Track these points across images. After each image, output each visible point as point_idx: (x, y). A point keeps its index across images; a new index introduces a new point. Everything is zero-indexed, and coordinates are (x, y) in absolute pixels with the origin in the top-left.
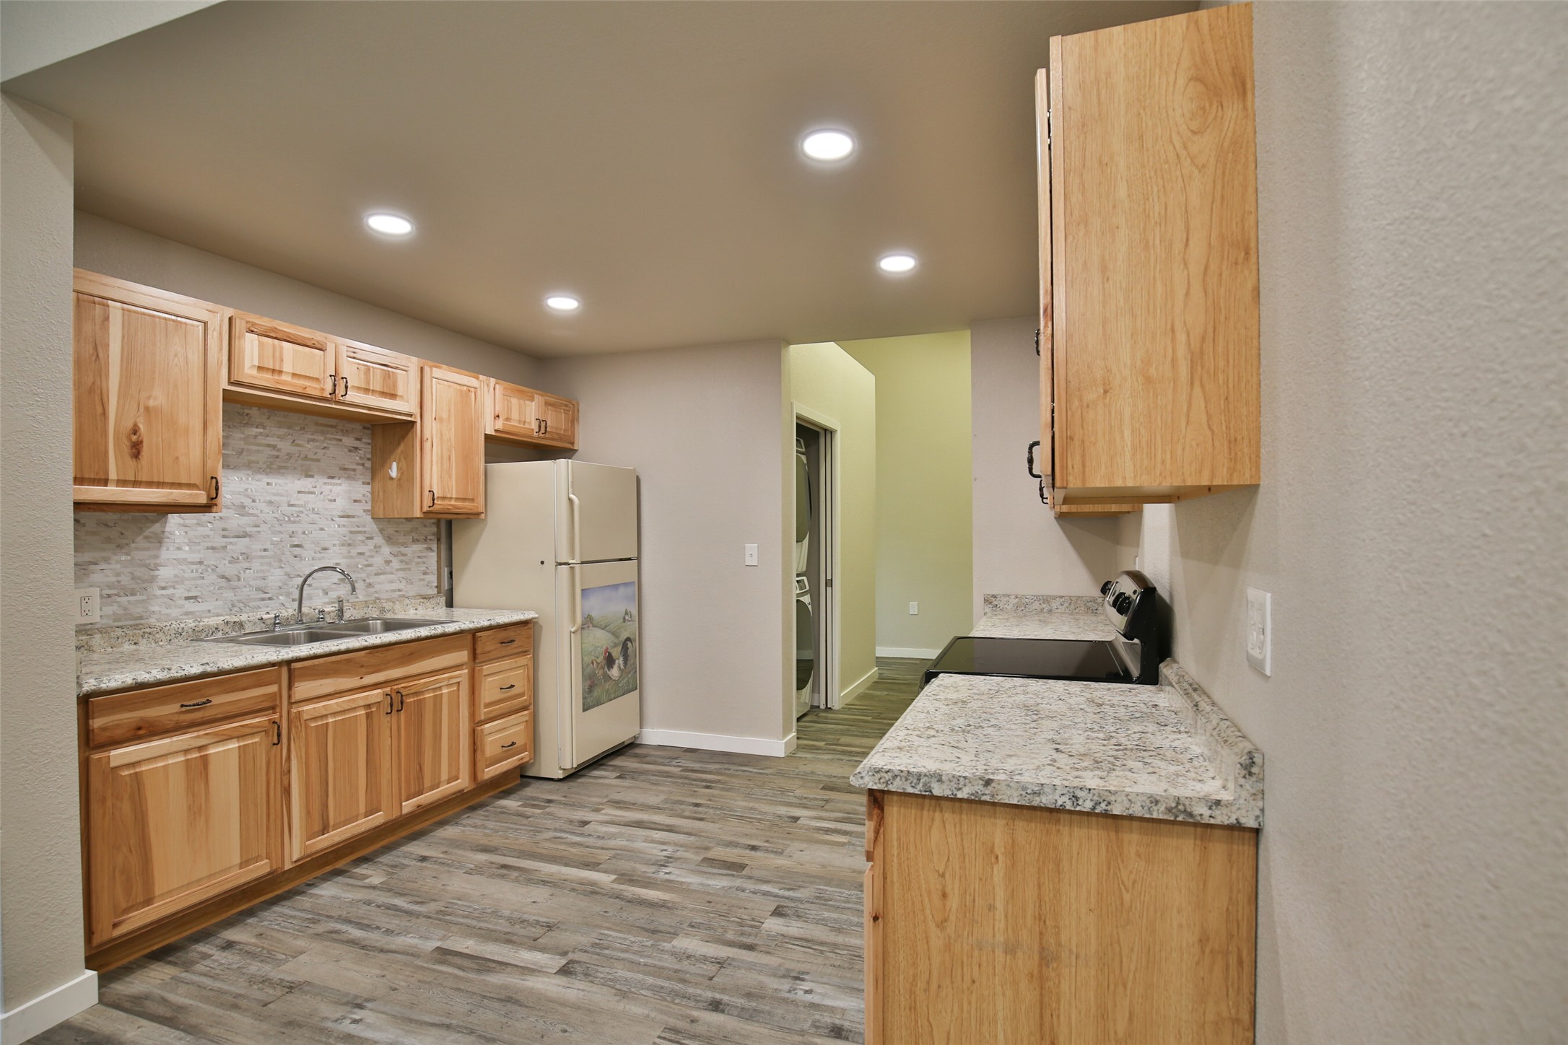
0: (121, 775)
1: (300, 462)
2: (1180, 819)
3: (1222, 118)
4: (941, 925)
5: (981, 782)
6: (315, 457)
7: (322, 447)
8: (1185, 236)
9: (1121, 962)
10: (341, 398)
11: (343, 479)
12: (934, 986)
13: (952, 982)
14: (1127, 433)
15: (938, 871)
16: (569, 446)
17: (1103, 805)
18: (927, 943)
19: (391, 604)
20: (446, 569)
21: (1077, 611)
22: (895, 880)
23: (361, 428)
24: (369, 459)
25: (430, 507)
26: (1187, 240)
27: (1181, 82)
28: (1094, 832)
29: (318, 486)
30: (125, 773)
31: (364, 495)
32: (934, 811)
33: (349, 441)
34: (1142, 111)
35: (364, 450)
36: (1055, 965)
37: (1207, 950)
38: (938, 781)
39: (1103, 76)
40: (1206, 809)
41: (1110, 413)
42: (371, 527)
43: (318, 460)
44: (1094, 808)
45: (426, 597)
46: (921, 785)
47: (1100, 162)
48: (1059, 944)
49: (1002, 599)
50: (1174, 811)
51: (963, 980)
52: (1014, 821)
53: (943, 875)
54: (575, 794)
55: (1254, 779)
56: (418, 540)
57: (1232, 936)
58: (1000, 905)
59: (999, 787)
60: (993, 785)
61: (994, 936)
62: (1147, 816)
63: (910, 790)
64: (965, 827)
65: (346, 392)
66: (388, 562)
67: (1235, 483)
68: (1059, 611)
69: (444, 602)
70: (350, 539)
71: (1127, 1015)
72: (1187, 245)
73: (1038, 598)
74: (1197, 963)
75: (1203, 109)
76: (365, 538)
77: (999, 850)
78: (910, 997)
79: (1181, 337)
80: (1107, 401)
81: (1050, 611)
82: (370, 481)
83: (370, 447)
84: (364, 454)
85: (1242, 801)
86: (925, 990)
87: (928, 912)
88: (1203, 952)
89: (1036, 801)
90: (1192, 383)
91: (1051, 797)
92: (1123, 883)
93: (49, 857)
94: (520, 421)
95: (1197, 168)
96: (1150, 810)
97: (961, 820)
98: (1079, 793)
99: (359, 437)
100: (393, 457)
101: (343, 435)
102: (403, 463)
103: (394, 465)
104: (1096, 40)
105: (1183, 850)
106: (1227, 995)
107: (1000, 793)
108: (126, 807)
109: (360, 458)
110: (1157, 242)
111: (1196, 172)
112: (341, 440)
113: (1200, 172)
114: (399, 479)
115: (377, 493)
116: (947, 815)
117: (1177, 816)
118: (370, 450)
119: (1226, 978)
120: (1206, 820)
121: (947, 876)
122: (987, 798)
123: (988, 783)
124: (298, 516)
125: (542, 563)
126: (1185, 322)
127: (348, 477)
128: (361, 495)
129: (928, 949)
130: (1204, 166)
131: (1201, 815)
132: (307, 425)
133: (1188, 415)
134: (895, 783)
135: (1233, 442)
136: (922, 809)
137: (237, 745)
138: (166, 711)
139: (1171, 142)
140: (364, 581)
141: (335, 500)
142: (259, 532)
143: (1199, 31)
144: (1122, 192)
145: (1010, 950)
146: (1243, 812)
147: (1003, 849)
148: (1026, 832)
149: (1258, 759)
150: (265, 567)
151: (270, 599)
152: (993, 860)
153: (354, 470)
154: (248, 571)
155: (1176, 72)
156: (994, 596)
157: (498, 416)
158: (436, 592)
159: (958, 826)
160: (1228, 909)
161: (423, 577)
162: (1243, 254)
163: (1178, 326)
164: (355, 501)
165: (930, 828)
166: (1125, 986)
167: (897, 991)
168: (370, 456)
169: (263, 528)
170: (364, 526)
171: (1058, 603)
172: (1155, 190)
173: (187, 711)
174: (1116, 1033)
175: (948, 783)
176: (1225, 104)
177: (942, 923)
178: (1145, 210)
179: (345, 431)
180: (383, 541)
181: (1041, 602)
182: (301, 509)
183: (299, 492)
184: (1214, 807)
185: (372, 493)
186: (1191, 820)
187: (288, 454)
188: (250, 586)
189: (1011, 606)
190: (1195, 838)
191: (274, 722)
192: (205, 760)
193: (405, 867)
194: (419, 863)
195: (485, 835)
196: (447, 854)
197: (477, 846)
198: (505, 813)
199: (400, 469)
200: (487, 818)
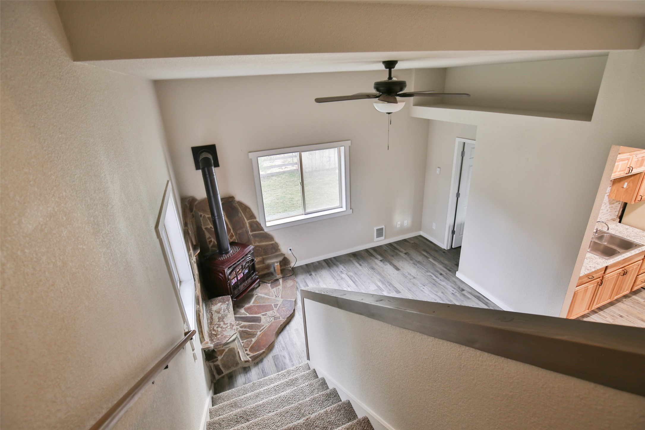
25: (638, 201)
30: (578, 292)
42: (607, 200)
45: (614, 220)
65: (632, 171)
66: (607, 210)
69: (619, 221)
82: (611, 186)
100: (626, 180)
103: (626, 184)
115: (613, 191)
137: (593, 285)
158: (616, 217)
161: (615, 213)
180: (608, 204)
191: (600, 280)
192: (587, 289)
193: (617, 318)
194: (621, 318)
195: (638, 313)
196: (629, 317)
197: (638, 317)
198: (640, 304)
199: (629, 186)
200: (634, 304)
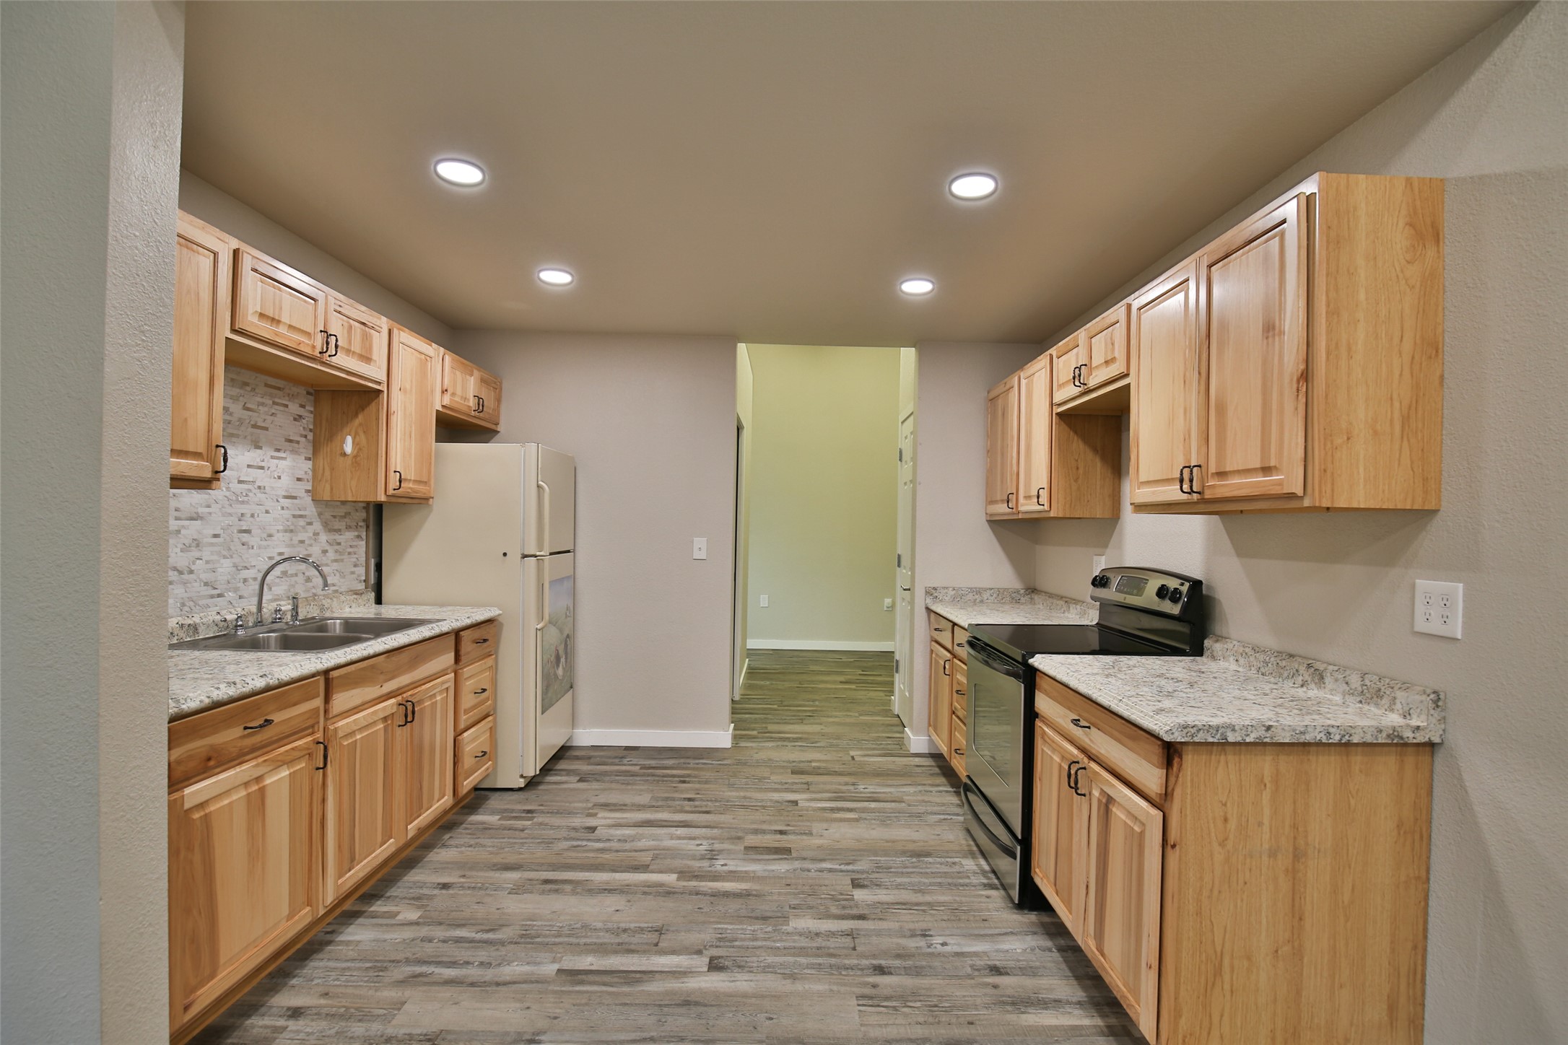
0: (193, 819)
1: (250, 430)
2: (1395, 741)
3: (1425, 255)
4: (1222, 844)
5: (1264, 728)
6: (263, 425)
7: (270, 413)
8: (1400, 334)
9: (1348, 850)
10: (328, 359)
11: (288, 452)
12: (1216, 892)
13: (1229, 887)
14: (1361, 470)
15: (1221, 802)
16: (493, 427)
17: (1347, 737)
18: (1212, 859)
19: (329, 601)
20: (373, 560)
21: (1004, 601)
22: (1188, 813)
23: (305, 392)
24: (311, 430)
25: (395, 489)
26: (1402, 337)
27: (1401, 224)
28: (1332, 758)
29: (266, 460)
30: (196, 816)
31: (306, 472)
32: (1220, 755)
33: (294, 408)
34: (1376, 240)
35: (307, 419)
36: (1303, 860)
37: (1402, 833)
38: (1232, 730)
39: (1352, 209)
40: (1411, 733)
41: (1351, 454)
42: (311, 510)
43: (266, 429)
44: (1341, 739)
45: (357, 593)
46: (1219, 735)
47: (1348, 271)
48: (1307, 844)
49: (942, 591)
50: (1392, 736)
51: (1238, 884)
52: (1278, 755)
53: (1225, 805)
54: (551, 802)
55: (1439, 709)
56: (350, 527)
57: (1417, 819)
58: (1266, 821)
59: (1277, 731)
60: (1272, 730)
61: (1261, 845)
62: (1375, 742)
63: (1211, 740)
64: (1243, 765)
65: (336, 352)
66: (325, 552)
67: (1426, 508)
68: (989, 601)
69: (373, 598)
70: (293, 524)
71: (1351, 888)
72: (1401, 340)
73: (972, 590)
74: (1396, 842)
75: (1414, 246)
76: (305, 524)
77: (1267, 780)
78: (1197, 904)
79: (1397, 405)
80: (1349, 445)
81: (982, 601)
82: (311, 456)
83: (312, 416)
84: (307, 424)
85: (1432, 725)
86: (1209, 897)
87: (1213, 834)
88: (1399, 834)
89: (1302, 739)
90: (1402, 437)
91: (1312, 734)
92: (1350, 792)
93: (142, 930)
94: (462, 397)
95: (1409, 287)
96: (1377, 739)
97: (1240, 760)
98: (1331, 730)
99: (303, 404)
100: (347, 430)
101: (289, 401)
102: (362, 437)
103: (349, 439)
104: (1348, 181)
105: (1387, 765)
106: (1413, 861)
107: (1277, 735)
108: (197, 858)
109: (304, 428)
110: (1383, 336)
111: (1408, 290)
112: (286, 406)
113: (1411, 290)
114: (355, 457)
115: (321, 471)
116: (1230, 757)
117: (1393, 740)
118: (312, 420)
119: (1413, 850)
120: (1411, 741)
121: (1228, 805)
122: (1267, 740)
123: (1269, 728)
124: (247, 495)
125: (505, 554)
126: (1399, 394)
127: (293, 450)
128: (303, 473)
129: (1212, 864)
130: (1413, 287)
131: (1408, 737)
132: (257, 385)
133: (1399, 461)
134: (1199, 736)
135: (1425, 480)
136: (1211, 754)
137: (288, 773)
138: (230, 736)
139: (1394, 266)
140: (304, 574)
141: (279, 478)
142: (210, 513)
143: (1412, 191)
144: (1362, 296)
145: (1273, 854)
146: (1433, 733)
147: (1270, 778)
148: (1287, 763)
149: (1442, 696)
150: (215, 557)
151: (220, 596)
152: (1263, 787)
153: (298, 442)
154: (198, 561)
155: (1398, 217)
156: (935, 589)
157: (446, 390)
158: (364, 587)
159: (1237, 764)
160: (1415, 802)
161: (353, 569)
162: (1434, 352)
163: (1395, 396)
164: (299, 479)
165: (1217, 768)
166: (1350, 867)
167: (1187, 902)
168: (311, 427)
169: (214, 508)
170: (305, 509)
171: (988, 594)
172: (1383, 298)
173: (249, 734)
174: (1343, 902)
175: (1239, 731)
176: (1427, 247)
177: (1223, 841)
178: (1376, 311)
179: (291, 396)
180: (321, 527)
181: (974, 593)
182: (250, 487)
183: (249, 466)
184: (1416, 731)
185: (314, 470)
186: (1402, 742)
187: (240, 420)
188: (201, 580)
189: (949, 596)
190: (1396, 755)
191: (318, 743)
192: (262, 791)
193: (431, 897)
194: (444, 891)
195: (491, 853)
196: (468, 878)
197: (494, 865)
198: (490, 829)
199: (358, 444)
200: (475, 837)
